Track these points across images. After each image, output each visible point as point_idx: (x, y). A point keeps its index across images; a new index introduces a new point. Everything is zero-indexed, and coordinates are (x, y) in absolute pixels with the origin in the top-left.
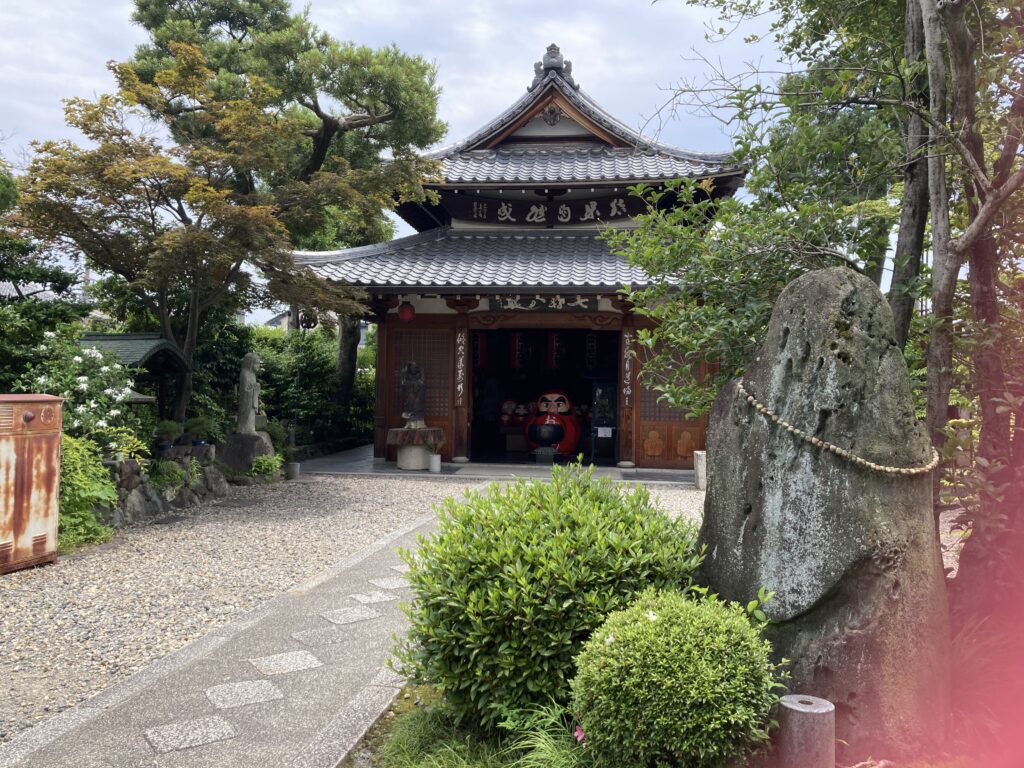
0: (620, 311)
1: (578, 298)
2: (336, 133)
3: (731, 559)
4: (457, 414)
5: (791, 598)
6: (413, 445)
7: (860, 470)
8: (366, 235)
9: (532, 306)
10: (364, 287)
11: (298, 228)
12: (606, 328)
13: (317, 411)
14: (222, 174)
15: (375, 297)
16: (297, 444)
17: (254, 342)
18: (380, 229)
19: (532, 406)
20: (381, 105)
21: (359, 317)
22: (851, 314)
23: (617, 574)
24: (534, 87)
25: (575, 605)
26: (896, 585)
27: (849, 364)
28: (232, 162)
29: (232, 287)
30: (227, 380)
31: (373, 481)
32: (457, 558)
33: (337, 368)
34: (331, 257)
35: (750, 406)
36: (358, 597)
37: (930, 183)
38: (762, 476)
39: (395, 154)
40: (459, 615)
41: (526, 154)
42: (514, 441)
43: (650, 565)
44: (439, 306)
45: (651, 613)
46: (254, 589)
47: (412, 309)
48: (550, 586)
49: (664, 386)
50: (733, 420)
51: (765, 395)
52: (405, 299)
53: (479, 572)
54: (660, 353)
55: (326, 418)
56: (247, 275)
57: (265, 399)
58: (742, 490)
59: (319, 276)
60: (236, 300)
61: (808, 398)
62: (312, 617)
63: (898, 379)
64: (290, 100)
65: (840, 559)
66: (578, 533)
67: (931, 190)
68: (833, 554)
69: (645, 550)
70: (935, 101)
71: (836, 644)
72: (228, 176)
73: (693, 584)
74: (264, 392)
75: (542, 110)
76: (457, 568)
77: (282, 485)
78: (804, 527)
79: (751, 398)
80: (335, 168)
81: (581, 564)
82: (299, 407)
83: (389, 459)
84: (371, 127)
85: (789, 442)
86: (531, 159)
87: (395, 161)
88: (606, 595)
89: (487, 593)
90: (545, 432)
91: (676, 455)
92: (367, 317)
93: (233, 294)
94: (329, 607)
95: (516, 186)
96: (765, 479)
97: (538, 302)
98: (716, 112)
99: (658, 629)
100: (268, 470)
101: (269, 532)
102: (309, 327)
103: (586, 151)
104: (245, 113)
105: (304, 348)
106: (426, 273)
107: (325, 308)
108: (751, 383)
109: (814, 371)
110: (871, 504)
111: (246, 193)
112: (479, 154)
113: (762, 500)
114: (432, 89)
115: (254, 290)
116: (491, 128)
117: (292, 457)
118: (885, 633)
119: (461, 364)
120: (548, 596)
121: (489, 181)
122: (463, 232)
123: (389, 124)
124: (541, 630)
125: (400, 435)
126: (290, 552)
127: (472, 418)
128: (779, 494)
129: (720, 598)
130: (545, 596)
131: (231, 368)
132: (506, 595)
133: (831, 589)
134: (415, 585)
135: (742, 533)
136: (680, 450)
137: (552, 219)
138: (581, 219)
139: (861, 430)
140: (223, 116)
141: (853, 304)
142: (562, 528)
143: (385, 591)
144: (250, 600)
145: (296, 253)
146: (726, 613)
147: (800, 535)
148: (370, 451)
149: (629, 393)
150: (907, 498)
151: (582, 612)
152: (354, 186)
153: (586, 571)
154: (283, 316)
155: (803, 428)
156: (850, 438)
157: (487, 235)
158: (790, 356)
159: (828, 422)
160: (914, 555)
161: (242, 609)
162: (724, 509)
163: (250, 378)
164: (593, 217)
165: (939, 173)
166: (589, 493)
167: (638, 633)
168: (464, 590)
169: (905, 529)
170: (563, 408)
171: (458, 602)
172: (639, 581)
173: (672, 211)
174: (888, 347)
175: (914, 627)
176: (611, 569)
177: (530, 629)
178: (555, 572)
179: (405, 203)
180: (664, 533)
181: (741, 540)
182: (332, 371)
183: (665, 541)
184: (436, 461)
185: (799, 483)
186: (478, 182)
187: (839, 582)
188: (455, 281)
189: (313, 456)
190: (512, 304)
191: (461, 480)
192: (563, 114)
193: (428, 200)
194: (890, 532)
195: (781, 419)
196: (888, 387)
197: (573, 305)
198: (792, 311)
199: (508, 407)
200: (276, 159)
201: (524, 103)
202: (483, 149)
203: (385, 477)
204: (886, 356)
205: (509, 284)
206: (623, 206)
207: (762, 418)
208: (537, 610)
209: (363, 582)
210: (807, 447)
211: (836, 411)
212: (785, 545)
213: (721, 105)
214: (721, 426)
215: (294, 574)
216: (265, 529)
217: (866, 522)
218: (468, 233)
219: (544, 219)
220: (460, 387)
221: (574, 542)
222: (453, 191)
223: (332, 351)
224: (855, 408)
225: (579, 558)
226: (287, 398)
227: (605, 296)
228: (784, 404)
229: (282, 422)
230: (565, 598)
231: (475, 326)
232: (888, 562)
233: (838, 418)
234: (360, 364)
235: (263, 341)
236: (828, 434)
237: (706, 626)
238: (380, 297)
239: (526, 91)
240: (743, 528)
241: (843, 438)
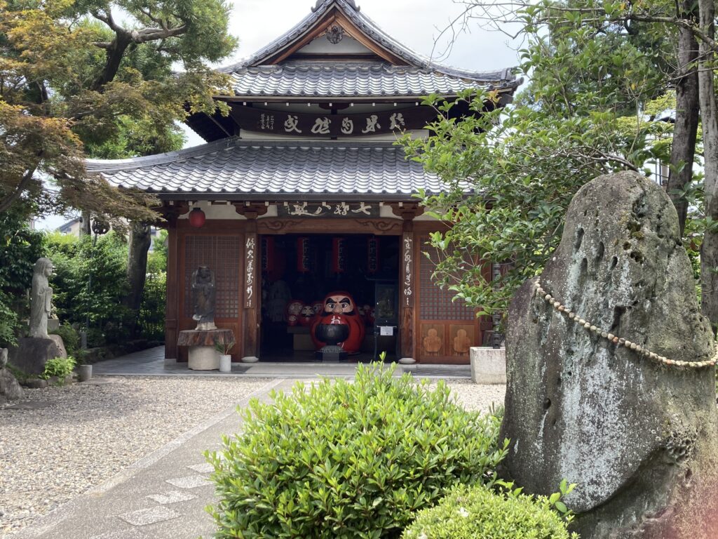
0: (400, 218)
1: (362, 205)
2: (129, 46)
3: (533, 454)
4: (247, 315)
5: (591, 489)
6: (204, 346)
7: (652, 364)
8: (156, 145)
9: (318, 212)
10: (156, 194)
11: (91, 137)
12: (387, 234)
13: (109, 314)
14: (15, 83)
15: (166, 203)
16: (89, 347)
17: (45, 247)
18: (170, 140)
19: (317, 307)
20: (173, 19)
21: (150, 222)
22: (641, 215)
23: (424, 471)
24: (318, 8)
25: (384, 503)
26: (689, 474)
27: (641, 263)
28: (25, 71)
29: (25, 194)
30: (19, 284)
31: (164, 382)
32: (264, 459)
33: (128, 273)
34: (124, 165)
35: (548, 305)
36: (157, 498)
37: (701, 95)
38: (560, 371)
39: (187, 67)
40: (268, 517)
41: (310, 69)
42: (301, 341)
43: (456, 461)
44: (229, 212)
45: (462, 509)
46: (50, 492)
47: (203, 215)
48: (360, 485)
49: (459, 285)
50: (531, 317)
51: (562, 293)
52: (195, 206)
53: (288, 473)
54: (452, 255)
55: (118, 321)
56: (40, 182)
57: (56, 303)
58: (542, 385)
59: (112, 184)
60: (28, 206)
61: (603, 296)
62: (110, 519)
63: (684, 277)
64: (84, 12)
65: (637, 450)
66: (385, 432)
67: (702, 102)
68: (630, 445)
69: (451, 446)
70: (704, 20)
71: (635, 532)
72: (22, 85)
73: (498, 478)
74: (56, 296)
75: (326, 29)
76: (265, 469)
77: (74, 386)
78: (602, 420)
79: (548, 296)
80: (129, 79)
81: (390, 462)
82: (91, 310)
83: (180, 359)
84: (164, 40)
85: (586, 338)
86: (316, 75)
87: (187, 74)
88: (415, 492)
89: (296, 494)
90: (331, 331)
91: (453, 351)
92: (158, 224)
93: (25, 200)
94: (128, 509)
95: (302, 100)
96: (564, 374)
97: (325, 209)
98: (502, 25)
99: (471, 525)
100: (60, 372)
101: (64, 434)
102: (101, 232)
103: (367, 68)
104: (38, 22)
105: (95, 253)
106: (216, 181)
107: (116, 213)
108: (548, 282)
109: (608, 269)
110: (664, 397)
111: (39, 102)
112: (266, 69)
113: (561, 395)
114: (223, 5)
115: (46, 197)
116: (278, 45)
117: (83, 359)
118: (679, 521)
119: (250, 268)
120: (357, 494)
121: (276, 94)
122: (251, 142)
123: (181, 38)
124: (351, 529)
125: (191, 337)
126: (85, 453)
127: (260, 319)
128: (577, 388)
129: (525, 492)
130: (354, 495)
131: (24, 273)
132: (316, 495)
133: (629, 480)
134: (221, 487)
135: (542, 427)
136: (457, 347)
137: (335, 131)
138: (363, 132)
139: (652, 326)
140: (15, 25)
141: (643, 206)
142: (370, 427)
143: (183, 490)
144: (46, 504)
145: (89, 161)
146: (533, 508)
147: (598, 428)
148: (161, 352)
149: (409, 293)
150: (695, 390)
151: (391, 509)
152: (146, 97)
153: (395, 468)
154: (76, 221)
155: (599, 326)
156: (643, 334)
157: (274, 145)
158: (584, 256)
159: (622, 318)
160: (703, 444)
161: (38, 513)
162: (525, 403)
163: (42, 282)
164: (374, 130)
165: (709, 86)
166: (393, 390)
167: (451, 531)
168: (273, 492)
169: (694, 420)
170: (348, 308)
171: (267, 503)
172: (446, 476)
173: (462, 120)
174: (675, 247)
175: (704, 513)
176: (419, 465)
177: (339, 529)
178: (364, 471)
179: (195, 114)
180: (468, 428)
181: (541, 434)
182: (123, 275)
183: (469, 436)
184: (226, 361)
185: (596, 377)
186: (266, 95)
187: (636, 472)
188: (245, 189)
189: (105, 357)
190: (299, 211)
191: (250, 379)
192: (346, 33)
193: (218, 111)
194: (682, 423)
195: (578, 316)
196: (676, 285)
197: (357, 211)
198: (585, 214)
199: (295, 308)
200: (70, 69)
201: (308, 22)
202: (270, 64)
203: (177, 378)
204: (673, 256)
205: (297, 191)
206: (402, 120)
207: (559, 315)
208: (347, 511)
209: (160, 482)
210: (603, 343)
211: (630, 308)
212: (584, 438)
213: (508, 20)
214: (520, 323)
215: (90, 476)
216: (59, 431)
217: (661, 414)
218: (256, 143)
219: (328, 131)
220: (249, 290)
221: (382, 441)
222: (242, 103)
223: (123, 256)
224: (648, 305)
225: (388, 456)
226: (79, 302)
227: (386, 203)
228: (580, 302)
229: (73, 325)
230: (374, 496)
231: (263, 231)
232: (680, 452)
233: (632, 315)
234: (150, 268)
235: (55, 247)
236: (623, 331)
237: (517, 520)
238: (171, 203)
239: (311, 11)
240: (543, 422)
241: (637, 334)
